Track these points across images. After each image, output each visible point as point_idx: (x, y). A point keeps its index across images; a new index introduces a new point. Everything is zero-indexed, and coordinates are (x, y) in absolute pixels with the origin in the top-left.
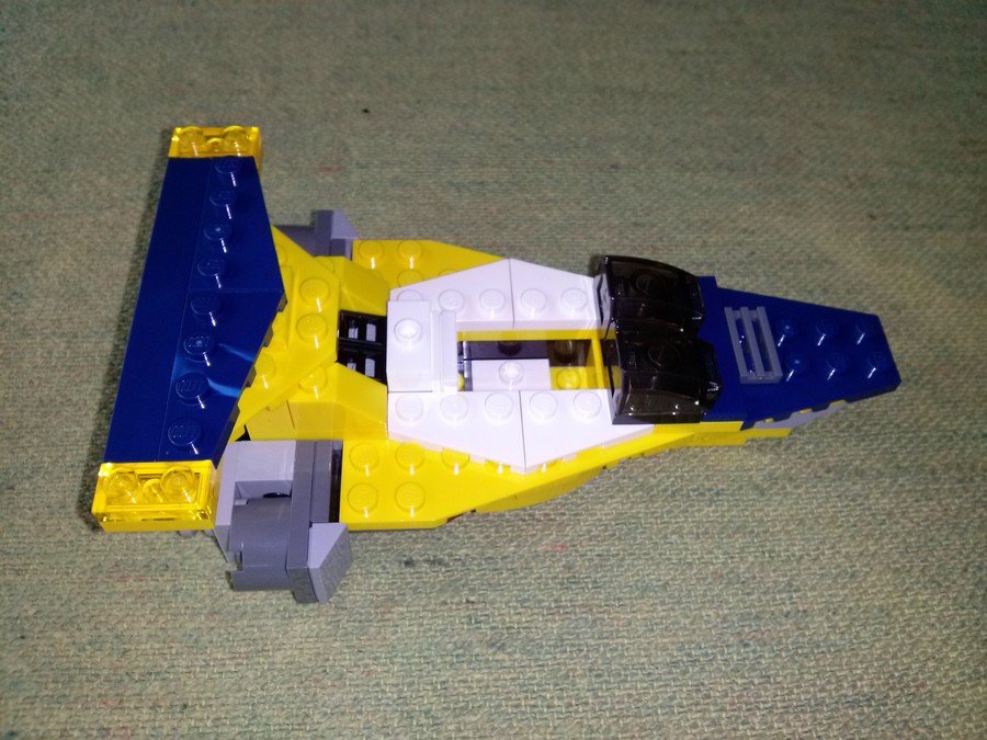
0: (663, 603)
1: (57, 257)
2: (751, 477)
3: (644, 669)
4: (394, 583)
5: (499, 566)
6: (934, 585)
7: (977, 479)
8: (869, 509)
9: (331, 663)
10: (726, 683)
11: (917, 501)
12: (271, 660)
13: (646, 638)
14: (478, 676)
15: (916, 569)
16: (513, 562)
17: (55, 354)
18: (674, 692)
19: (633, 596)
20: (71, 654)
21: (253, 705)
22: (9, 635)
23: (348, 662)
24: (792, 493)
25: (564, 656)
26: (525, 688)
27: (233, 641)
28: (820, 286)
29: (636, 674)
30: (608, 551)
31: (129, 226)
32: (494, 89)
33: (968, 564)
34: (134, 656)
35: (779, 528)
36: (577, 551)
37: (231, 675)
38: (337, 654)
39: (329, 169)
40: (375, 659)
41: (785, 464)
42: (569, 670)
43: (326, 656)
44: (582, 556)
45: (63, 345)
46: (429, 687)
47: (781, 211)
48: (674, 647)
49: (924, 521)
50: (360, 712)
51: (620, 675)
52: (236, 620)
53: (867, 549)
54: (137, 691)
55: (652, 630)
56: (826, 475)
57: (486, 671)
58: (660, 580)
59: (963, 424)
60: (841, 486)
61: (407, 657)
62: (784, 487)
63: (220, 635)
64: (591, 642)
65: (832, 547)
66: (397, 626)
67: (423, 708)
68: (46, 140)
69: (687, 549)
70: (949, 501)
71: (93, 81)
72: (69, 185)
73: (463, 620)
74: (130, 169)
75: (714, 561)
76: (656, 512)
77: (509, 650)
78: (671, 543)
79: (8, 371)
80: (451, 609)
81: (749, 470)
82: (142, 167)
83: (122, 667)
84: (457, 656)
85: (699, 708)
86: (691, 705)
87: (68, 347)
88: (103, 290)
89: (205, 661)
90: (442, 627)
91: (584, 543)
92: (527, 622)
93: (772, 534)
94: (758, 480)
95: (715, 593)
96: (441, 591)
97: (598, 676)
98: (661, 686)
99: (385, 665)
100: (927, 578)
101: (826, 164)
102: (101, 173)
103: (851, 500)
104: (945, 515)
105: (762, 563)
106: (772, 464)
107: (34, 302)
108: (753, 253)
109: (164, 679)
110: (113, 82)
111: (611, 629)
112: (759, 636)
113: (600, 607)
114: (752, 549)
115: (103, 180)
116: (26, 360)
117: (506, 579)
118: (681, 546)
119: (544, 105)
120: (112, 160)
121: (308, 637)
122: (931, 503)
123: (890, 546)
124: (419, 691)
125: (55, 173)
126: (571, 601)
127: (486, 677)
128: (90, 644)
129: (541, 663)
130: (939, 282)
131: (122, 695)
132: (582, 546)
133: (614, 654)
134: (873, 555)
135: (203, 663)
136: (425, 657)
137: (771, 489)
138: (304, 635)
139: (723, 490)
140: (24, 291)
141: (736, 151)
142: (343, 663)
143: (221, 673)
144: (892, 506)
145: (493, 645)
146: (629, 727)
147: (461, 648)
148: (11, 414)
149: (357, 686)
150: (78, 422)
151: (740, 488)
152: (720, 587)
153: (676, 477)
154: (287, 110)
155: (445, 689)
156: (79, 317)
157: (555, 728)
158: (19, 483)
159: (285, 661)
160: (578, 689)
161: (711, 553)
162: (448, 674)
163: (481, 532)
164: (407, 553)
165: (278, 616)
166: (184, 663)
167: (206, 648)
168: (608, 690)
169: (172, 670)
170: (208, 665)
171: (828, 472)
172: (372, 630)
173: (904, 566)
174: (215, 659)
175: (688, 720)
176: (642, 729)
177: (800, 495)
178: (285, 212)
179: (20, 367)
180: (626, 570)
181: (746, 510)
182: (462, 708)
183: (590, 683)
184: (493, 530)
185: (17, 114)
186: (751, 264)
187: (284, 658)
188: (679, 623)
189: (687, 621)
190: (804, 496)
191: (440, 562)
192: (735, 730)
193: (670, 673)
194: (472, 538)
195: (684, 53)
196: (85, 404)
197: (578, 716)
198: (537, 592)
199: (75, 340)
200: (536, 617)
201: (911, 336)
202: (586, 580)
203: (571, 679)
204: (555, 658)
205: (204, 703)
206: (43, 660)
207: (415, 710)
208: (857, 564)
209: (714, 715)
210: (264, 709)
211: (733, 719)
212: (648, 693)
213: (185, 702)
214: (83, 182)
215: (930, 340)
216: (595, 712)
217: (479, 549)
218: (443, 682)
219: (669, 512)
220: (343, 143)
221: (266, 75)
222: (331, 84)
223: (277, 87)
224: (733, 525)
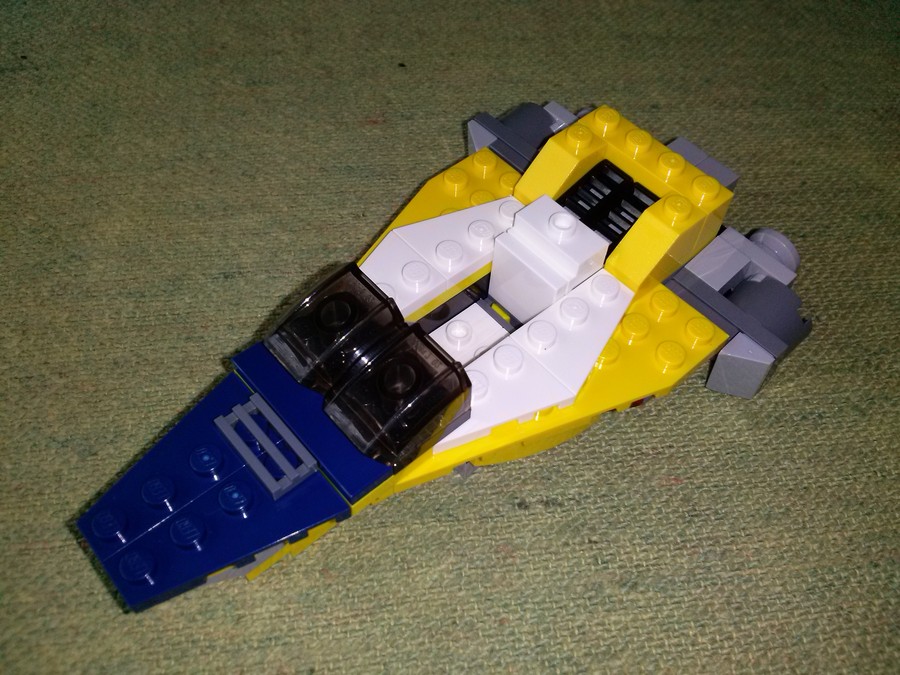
0: (788, 530)
1: (113, 219)
2: (848, 398)
3: (782, 598)
4: (510, 526)
5: (615, 504)
9: (459, 613)
10: (864, 606)
12: (397, 614)
13: (779, 566)
14: (613, 618)
16: (629, 498)
17: (124, 314)
18: (816, 619)
19: (758, 525)
20: (181, 626)
21: (385, 664)
22: (111, 611)
23: (476, 611)
24: (890, 412)
25: (699, 591)
26: (665, 628)
27: (353, 597)
29: (775, 604)
30: (724, 481)
31: (182, 186)
32: (523, 39)
34: (249, 623)
35: (885, 447)
37: (357, 634)
38: (465, 604)
40: (506, 606)
41: (878, 383)
42: (707, 605)
43: (453, 606)
44: (698, 488)
45: (131, 305)
46: (565, 633)
47: (822, 143)
48: (807, 574)
50: (499, 664)
51: (759, 607)
52: (353, 575)
54: (258, 659)
55: (783, 558)
57: (622, 612)
58: (781, 507)
61: (537, 603)
62: (882, 407)
63: (339, 592)
64: (723, 574)
66: (521, 571)
67: (565, 655)
68: (83, 105)
69: (801, 474)
71: (124, 48)
72: (114, 148)
73: (589, 561)
74: (174, 130)
75: (830, 484)
76: (764, 439)
77: (641, 589)
78: (785, 469)
79: (76, 334)
80: (574, 551)
81: (845, 391)
82: (187, 128)
83: (238, 636)
84: (590, 598)
85: (843, 633)
86: (834, 630)
87: (138, 307)
88: (165, 249)
89: (326, 620)
90: (568, 569)
91: (698, 475)
92: (655, 559)
93: (880, 453)
94: (854, 399)
95: (836, 516)
96: (560, 532)
97: (738, 609)
98: (801, 614)
99: (516, 612)
101: (853, 98)
102: (146, 136)
105: (877, 482)
106: (866, 385)
107: (94, 264)
108: (804, 183)
109: (285, 644)
110: (144, 48)
111: (741, 560)
112: (887, 555)
113: (727, 538)
114: (864, 470)
115: (149, 142)
116: (94, 322)
117: (625, 516)
118: (795, 472)
119: (575, 52)
120: (155, 122)
121: (431, 588)
124: (557, 637)
125: (98, 137)
126: (695, 534)
127: (623, 619)
128: (200, 613)
129: (676, 600)
131: (242, 665)
132: (697, 479)
133: (749, 586)
135: (325, 623)
136: (556, 602)
137: (870, 409)
138: (427, 586)
139: (824, 412)
140: (82, 254)
141: (768, 89)
142: (472, 613)
143: (346, 632)
145: (625, 585)
146: (778, 658)
147: (592, 590)
148: (86, 378)
149: (490, 636)
150: (158, 381)
151: (841, 410)
152: (841, 509)
153: (776, 403)
154: (324, 67)
155: (584, 633)
156: (144, 277)
157: (704, 667)
158: (102, 449)
159: (412, 614)
160: (720, 624)
161: (825, 476)
162: (583, 617)
163: (591, 470)
164: (518, 495)
165: (397, 567)
166: (305, 624)
167: (326, 606)
168: (749, 622)
169: (293, 633)
170: (330, 624)
172: (496, 576)
174: (338, 618)
175: (834, 647)
176: (791, 659)
178: (339, 165)
179: (88, 330)
180: (746, 500)
181: (850, 431)
182: (604, 653)
183: (731, 616)
184: (602, 467)
185: (50, 82)
186: (804, 192)
187: (410, 612)
188: (808, 549)
189: (815, 546)
191: (555, 502)
192: (882, 652)
193: (808, 600)
194: (582, 476)
196: (162, 363)
197: (725, 651)
198: (660, 528)
199: (143, 300)
200: (662, 553)
202: (707, 512)
203: (710, 614)
204: (690, 594)
205: (331, 666)
206: (151, 636)
207: (555, 658)
209: (858, 639)
210: (398, 669)
211: (878, 642)
212: (791, 623)
213: (311, 665)
214: (128, 145)
216: (741, 646)
217: (592, 487)
218: (579, 627)
219: (777, 438)
220: (385, 97)
221: (297, 35)
222: (363, 41)
223: (310, 47)
224: (841, 447)
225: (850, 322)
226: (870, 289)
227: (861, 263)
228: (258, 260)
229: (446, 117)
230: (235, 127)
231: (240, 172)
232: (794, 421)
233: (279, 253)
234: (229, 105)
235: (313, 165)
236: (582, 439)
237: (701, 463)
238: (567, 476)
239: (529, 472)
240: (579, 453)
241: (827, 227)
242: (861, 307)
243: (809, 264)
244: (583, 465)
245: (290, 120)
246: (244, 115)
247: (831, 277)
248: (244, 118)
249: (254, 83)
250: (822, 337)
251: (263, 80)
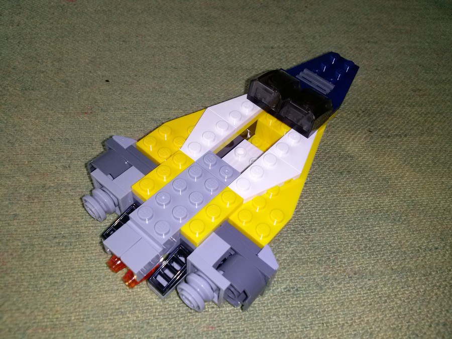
2: (315, 279)
6: (414, 336)
7: (433, 273)
8: (378, 294)
11: (402, 288)
15: (404, 327)
24: (337, 288)
28: (345, 169)
30: (238, 328)
32: (175, 68)
33: (432, 322)
35: (331, 308)
36: (220, 330)
39: (86, 113)
41: (332, 271)
44: (224, 332)
49: (406, 299)
53: (378, 318)
56: (354, 276)
59: (424, 242)
60: (363, 281)
62: (332, 284)
65: (360, 318)
69: (282, 324)
70: (419, 287)
75: (297, 330)
76: (264, 303)
78: (273, 321)
81: (313, 275)
91: (225, 325)
93: (327, 312)
94: (318, 280)
100: (411, 332)
103: (368, 290)
104: (418, 295)
106: (325, 271)
114: (317, 322)
118: (278, 323)
119: (201, 76)
122: (410, 289)
123: (390, 315)
130: (406, 165)
132: (224, 327)
134: (381, 321)
137: (326, 286)
139: (300, 288)
144: (390, 291)
151: (309, 286)
154: (65, 81)
161: (294, 326)
163: (166, 322)
171: (355, 274)
173: (398, 326)
177: (341, 288)
178: (61, 137)
181: (312, 299)
184: (173, 320)
190: (343, 289)
194: (160, 325)
195: (272, 48)
201: (394, 195)
208: (373, 327)
215: (404, 197)
217: (165, 333)
220: (95, 99)
221: (54, 63)
222: (89, 67)
223: (60, 69)
224: (306, 308)
225: (323, 234)
226: (337, 214)
227: (334, 199)
228: (6, 193)
229: (125, 111)
230: (10, 115)
231: (7, 141)
232: (282, 292)
233: (18, 189)
234: (10, 102)
235: (47, 137)
236: (165, 303)
237: (228, 317)
238: (153, 326)
239: (132, 323)
240: (162, 311)
241: (320, 179)
242: (330, 225)
243: (306, 200)
244: (163, 319)
245: (40, 111)
246: (16, 107)
247: (317, 207)
248: (16, 110)
249: (26, 89)
250: (306, 242)
251: (31, 88)
